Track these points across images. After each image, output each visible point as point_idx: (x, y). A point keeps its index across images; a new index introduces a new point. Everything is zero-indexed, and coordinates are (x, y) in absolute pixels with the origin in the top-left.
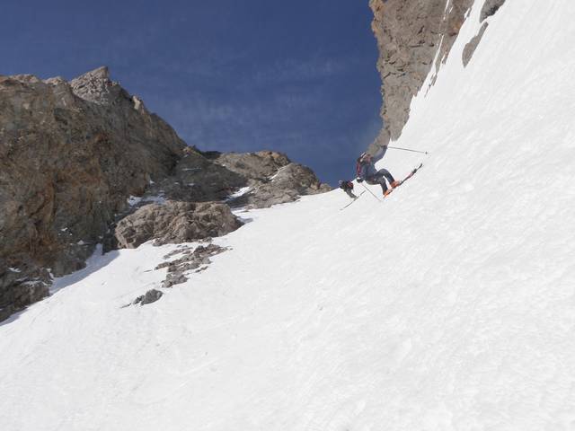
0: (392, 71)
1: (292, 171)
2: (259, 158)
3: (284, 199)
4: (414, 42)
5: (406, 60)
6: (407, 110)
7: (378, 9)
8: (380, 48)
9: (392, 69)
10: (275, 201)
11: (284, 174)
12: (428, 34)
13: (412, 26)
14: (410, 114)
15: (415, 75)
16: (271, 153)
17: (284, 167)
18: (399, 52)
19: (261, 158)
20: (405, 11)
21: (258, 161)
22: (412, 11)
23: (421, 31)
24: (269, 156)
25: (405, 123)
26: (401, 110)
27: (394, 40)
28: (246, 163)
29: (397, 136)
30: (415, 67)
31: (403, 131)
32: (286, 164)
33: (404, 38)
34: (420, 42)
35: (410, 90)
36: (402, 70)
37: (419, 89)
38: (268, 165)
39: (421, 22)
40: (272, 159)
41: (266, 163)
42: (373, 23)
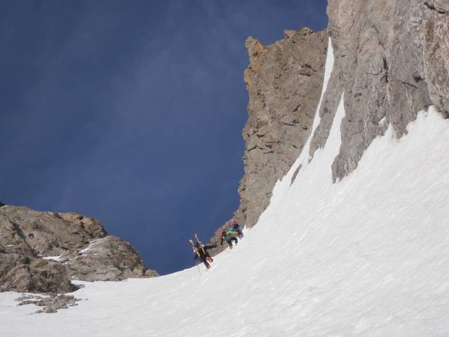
0: (259, 145)
1: (112, 246)
2: (65, 221)
3: (108, 276)
4: (288, 119)
5: (275, 136)
6: (269, 195)
7: (256, 54)
8: (249, 113)
9: (260, 142)
10: (97, 277)
11: (100, 249)
12: (303, 115)
13: (288, 101)
14: (272, 199)
15: (282, 156)
16: (81, 218)
17: (99, 241)
18: (270, 125)
19: (68, 223)
20: (283, 82)
21: (63, 226)
22: (291, 82)
23: (296, 110)
24: (78, 222)
25: (265, 209)
26: (262, 193)
27: (267, 108)
28: (46, 225)
29: (253, 223)
30: (284, 148)
31: (260, 217)
32: (101, 237)
33: (278, 112)
34: (294, 121)
35: (276, 171)
36: (270, 147)
37: (285, 173)
38: (77, 233)
39: (298, 99)
40: (82, 225)
41: (75, 231)
42: (246, 71)
